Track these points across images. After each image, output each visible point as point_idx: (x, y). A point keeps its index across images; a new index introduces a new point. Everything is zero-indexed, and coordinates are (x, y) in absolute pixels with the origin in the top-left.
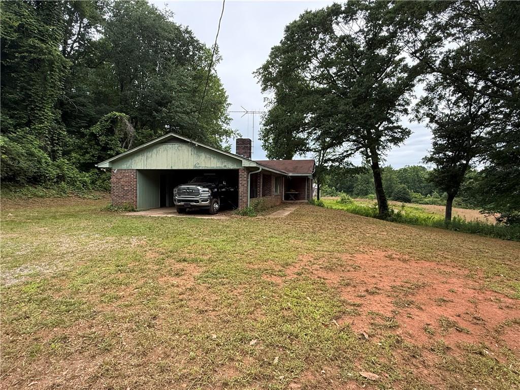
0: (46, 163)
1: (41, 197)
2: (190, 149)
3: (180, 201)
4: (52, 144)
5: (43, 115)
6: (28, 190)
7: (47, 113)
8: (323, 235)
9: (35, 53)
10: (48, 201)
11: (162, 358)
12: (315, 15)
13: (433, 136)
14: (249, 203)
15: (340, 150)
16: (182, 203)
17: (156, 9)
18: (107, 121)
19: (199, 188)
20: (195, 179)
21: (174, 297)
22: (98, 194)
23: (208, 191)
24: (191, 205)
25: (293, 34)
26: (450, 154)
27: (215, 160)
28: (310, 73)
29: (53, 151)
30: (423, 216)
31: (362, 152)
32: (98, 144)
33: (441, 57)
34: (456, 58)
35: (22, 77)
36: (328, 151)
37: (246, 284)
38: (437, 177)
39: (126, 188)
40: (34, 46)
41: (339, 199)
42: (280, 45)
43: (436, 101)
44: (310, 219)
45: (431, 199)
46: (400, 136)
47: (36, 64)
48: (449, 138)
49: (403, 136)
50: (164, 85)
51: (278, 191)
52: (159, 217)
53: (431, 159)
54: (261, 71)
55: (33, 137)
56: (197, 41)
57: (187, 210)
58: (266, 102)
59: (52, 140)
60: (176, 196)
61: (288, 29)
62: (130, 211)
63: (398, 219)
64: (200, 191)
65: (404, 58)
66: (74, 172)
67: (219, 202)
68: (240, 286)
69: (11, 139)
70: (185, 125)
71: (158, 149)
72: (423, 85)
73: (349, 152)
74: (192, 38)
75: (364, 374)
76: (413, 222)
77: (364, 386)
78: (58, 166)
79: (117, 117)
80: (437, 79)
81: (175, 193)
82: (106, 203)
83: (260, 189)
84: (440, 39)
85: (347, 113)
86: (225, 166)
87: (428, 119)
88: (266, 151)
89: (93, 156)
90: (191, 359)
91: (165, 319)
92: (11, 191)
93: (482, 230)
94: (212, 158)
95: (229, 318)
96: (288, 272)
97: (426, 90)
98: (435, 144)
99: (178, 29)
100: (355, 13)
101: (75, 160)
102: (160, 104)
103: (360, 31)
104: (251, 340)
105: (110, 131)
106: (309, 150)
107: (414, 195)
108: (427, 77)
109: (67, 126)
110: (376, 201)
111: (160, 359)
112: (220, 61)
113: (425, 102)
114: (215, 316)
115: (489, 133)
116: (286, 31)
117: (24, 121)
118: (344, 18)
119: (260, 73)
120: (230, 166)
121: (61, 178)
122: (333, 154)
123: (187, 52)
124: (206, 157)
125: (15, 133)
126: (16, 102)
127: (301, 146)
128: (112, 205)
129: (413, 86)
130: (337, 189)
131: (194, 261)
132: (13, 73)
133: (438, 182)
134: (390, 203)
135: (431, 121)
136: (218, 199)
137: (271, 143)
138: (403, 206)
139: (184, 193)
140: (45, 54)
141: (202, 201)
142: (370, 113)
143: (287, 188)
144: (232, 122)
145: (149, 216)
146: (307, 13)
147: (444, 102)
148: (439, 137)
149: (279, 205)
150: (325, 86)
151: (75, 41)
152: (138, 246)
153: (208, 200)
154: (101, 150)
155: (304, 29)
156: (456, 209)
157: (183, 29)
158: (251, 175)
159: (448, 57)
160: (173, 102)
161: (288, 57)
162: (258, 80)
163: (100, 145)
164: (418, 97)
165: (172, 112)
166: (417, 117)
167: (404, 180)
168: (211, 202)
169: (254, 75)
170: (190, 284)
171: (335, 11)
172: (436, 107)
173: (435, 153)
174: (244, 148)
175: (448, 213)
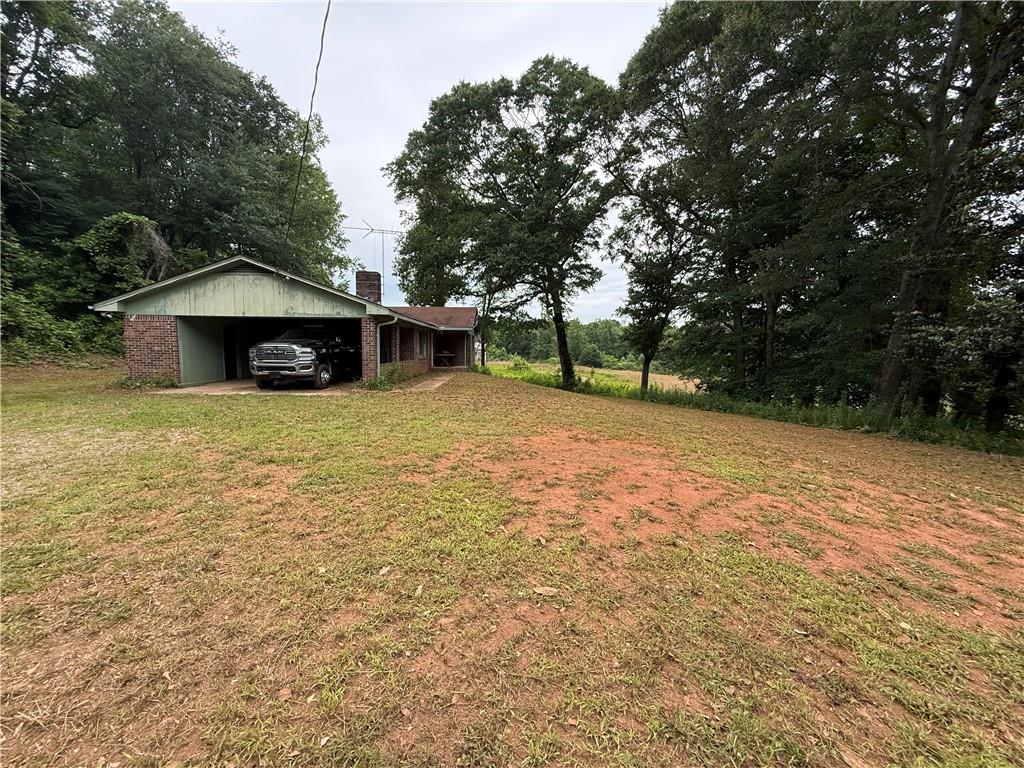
2: (276, 284)
3: (261, 368)
8: (488, 414)
11: (231, 616)
12: (476, 91)
13: (629, 281)
14: (379, 371)
16: (266, 372)
17: (202, 37)
18: (109, 229)
19: (295, 347)
20: (287, 333)
21: (251, 520)
22: (99, 359)
23: (311, 352)
24: (282, 375)
25: (442, 114)
26: (648, 304)
27: (321, 303)
28: (469, 179)
30: (616, 384)
31: (541, 299)
32: (94, 270)
33: (640, 176)
34: (656, 180)
36: (496, 295)
37: (373, 488)
39: (156, 348)
41: (511, 364)
44: (471, 392)
45: (625, 363)
46: (588, 279)
48: (647, 284)
49: (593, 279)
50: (225, 175)
51: (423, 353)
52: (224, 395)
53: (626, 311)
54: (395, 168)
56: (283, 105)
57: (276, 383)
58: (404, 218)
60: (254, 360)
61: (435, 106)
62: (167, 387)
63: (586, 389)
64: (298, 352)
65: (594, 172)
66: (44, 320)
67: (330, 369)
68: (365, 492)
70: (266, 245)
71: (216, 282)
72: (618, 212)
73: (525, 298)
74: (274, 98)
75: (539, 590)
76: (605, 393)
77: (539, 605)
79: (131, 223)
81: (251, 355)
82: (119, 374)
83: (396, 350)
84: (638, 151)
85: (521, 242)
86: (339, 313)
87: (623, 258)
88: (405, 293)
89: (84, 291)
90: (281, 610)
91: (235, 555)
93: (681, 399)
94: (316, 301)
95: (347, 540)
96: (438, 466)
97: (621, 218)
98: (631, 291)
99: (246, 78)
100: (531, 97)
101: (43, 297)
102: (218, 206)
103: (539, 125)
104: (381, 568)
105: (117, 248)
106: (469, 293)
107: (606, 357)
108: (622, 201)
110: (559, 366)
111: (226, 617)
112: (326, 144)
113: (620, 234)
114: (323, 540)
115: (691, 280)
116: (431, 109)
118: (517, 102)
119: (392, 171)
120: (347, 313)
123: (265, 121)
124: (305, 298)
127: (457, 287)
128: (130, 378)
129: (606, 211)
130: (508, 351)
131: (288, 461)
133: (633, 341)
134: (576, 368)
135: (626, 261)
136: (328, 365)
137: (412, 282)
138: (592, 373)
139: (269, 356)
141: (301, 368)
142: (551, 245)
143: (439, 348)
144: (348, 245)
145: (204, 394)
146: (463, 85)
147: (642, 237)
148: (636, 282)
149: (426, 373)
150: (491, 201)
151: (26, 71)
152: (184, 443)
153: (310, 367)
154: (100, 281)
155: (458, 110)
156: (653, 375)
157: (255, 79)
158: (381, 327)
159: (648, 176)
160: (243, 204)
161: (436, 150)
162: (390, 182)
163: (99, 272)
164: (612, 227)
165: (241, 222)
166: (610, 253)
167: (594, 339)
168: (316, 370)
169: (383, 173)
170: (281, 497)
171: (503, 89)
172: (633, 242)
173: (630, 303)
174: (368, 287)
175: (645, 381)
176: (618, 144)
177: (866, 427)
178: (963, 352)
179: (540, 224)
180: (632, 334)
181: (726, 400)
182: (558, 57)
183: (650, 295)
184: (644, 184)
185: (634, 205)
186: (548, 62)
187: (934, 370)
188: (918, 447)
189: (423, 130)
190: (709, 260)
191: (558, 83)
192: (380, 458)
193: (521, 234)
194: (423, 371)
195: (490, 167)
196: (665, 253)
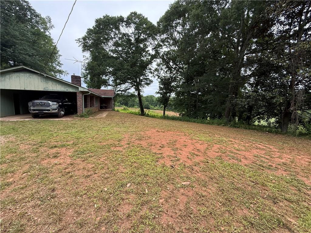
2: (40, 78)
3: (34, 110)
11: (77, 217)
12: (112, 18)
13: (159, 84)
14: (84, 111)
15: (123, 87)
16: (37, 111)
19: (50, 102)
20: (44, 97)
21: (61, 172)
23: (56, 104)
24: (44, 113)
25: (100, 24)
26: (165, 91)
27: (60, 86)
28: (109, 47)
30: (156, 114)
31: (134, 88)
33: (162, 53)
34: (167, 55)
36: (118, 86)
37: (105, 154)
41: (123, 108)
43: (160, 70)
44: (117, 117)
45: (157, 108)
46: (149, 83)
48: (164, 85)
51: (97, 104)
52: (18, 121)
53: (158, 93)
54: (82, 40)
56: (33, 10)
57: (40, 116)
58: (85, 58)
60: (31, 107)
63: (148, 116)
64: (51, 104)
65: (149, 50)
67: (64, 110)
68: (102, 156)
70: (28, 63)
71: (11, 76)
72: (156, 63)
73: (129, 88)
74: (30, 7)
75: (184, 183)
76: (153, 117)
77: (186, 189)
81: (29, 105)
83: (89, 103)
84: (162, 46)
85: (128, 69)
86: (67, 90)
87: (157, 77)
88: (86, 84)
90: (98, 209)
91: (62, 189)
93: (176, 118)
94: (57, 85)
95: (107, 175)
96: (122, 144)
97: (157, 65)
98: (160, 87)
100: (130, 24)
103: (133, 33)
104: (127, 184)
106: (109, 85)
107: (151, 106)
110: (140, 109)
111: (75, 218)
112: (53, 28)
113: (156, 70)
114: (98, 177)
115: (176, 85)
116: (96, 22)
118: (126, 25)
119: (80, 41)
120: (71, 90)
122: (120, 88)
123: (25, 15)
124: (52, 84)
127: (105, 83)
129: (152, 63)
130: (121, 104)
131: (63, 146)
133: (161, 101)
134: (145, 110)
135: (158, 78)
136: (63, 108)
137: (88, 80)
138: (149, 111)
139: (37, 105)
141: (53, 110)
143: (101, 103)
144: (62, 66)
145: (7, 120)
146: (107, 16)
147: (162, 71)
148: (161, 84)
149: (98, 111)
150: (116, 55)
152: (8, 142)
153: (56, 110)
155: (106, 24)
158: (84, 96)
159: (164, 54)
160: (17, 46)
161: (98, 36)
162: (79, 45)
164: (154, 68)
166: (153, 75)
167: (147, 101)
168: (59, 111)
169: (76, 42)
170: (69, 161)
171: (121, 19)
172: (160, 72)
173: (160, 90)
174: (76, 81)
175: (164, 113)
176: (156, 43)
177: (223, 125)
178: (245, 105)
179: (134, 65)
180: (160, 100)
182: (138, 13)
183: (165, 88)
184: (163, 56)
185: (160, 62)
186: (135, 13)
187: (235, 110)
188: (235, 129)
189: (93, 29)
190: (180, 79)
191: (138, 21)
192: (100, 142)
193: (128, 67)
194: (97, 111)
195: (116, 44)
196: (169, 76)
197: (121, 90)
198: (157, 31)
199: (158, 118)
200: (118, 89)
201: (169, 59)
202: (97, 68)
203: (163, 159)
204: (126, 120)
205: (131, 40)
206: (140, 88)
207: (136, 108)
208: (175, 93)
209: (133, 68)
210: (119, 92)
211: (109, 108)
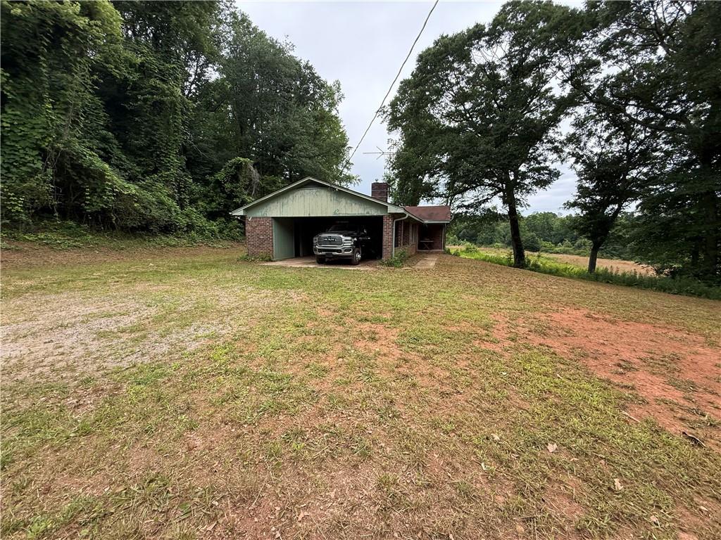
0: (175, 211)
1: (174, 246)
2: (329, 194)
3: (320, 250)
4: (179, 192)
5: (169, 162)
6: (161, 240)
7: (172, 160)
9: (157, 94)
10: (181, 250)
11: (452, 474)
12: (453, 40)
13: (578, 178)
14: (393, 253)
15: (470, 197)
16: (324, 253)
17: (276, 42)
18: (231, 167)
19: (341, 236)
22: (226, 243)
23: (351, 240)
24: (333, 255)
25: (426, 63)
26: (598, 198)
27: (357, 206)
28: (442, 109)
29: (180, 199)
30: (562, 266)
32: (223, 192)
33: (596, 86)
34: (616, 85)
35: (146, 121)
36: (456, 196)
38: (582, 224)
39: (261, 237)
40: (156, 87)
41: (463, 248)
42: (410, 77)
43: (584, 138)
44: (462, 270)
45: (562, 248)
46: (546, 178)
47: (158, 106)
48: (599, 181)
49: (551, 178)
50: (287, 128)
51: (413, 239)
53: (574, 204)
55: (162, 185)
56: (318, 78)
57: (326, 260)
58: (390, 144)
59: (179, 188)
60: (317, 245)
61: (421, 58)
62: (267, 261)
63: (536, 269)
64: (343, 240)
65: (551, 88)
66: (202, 221)
67: (361, 251)
68: (459, 356)
69: (141, 187)
71: (294, 195)
72: (571, 119)
73: (485, 198)
74: (313, 74)
76: (554, 272)
78: (187, 215)
79: (241, 163)
80: (588, 112)
81: (315, 242)
82: (241, 251)
83: (401, 238)
84: (597, 64)
85: (488, 153)
86: (368, 213)
87: (573, 160)
89: (219, 204)
92: (145, 240)
93: (641, 283)
94: (353, 204)
96: (497, 337)
97: (573, 125)
98: (580, 187)
99: (297, 63)
100: (501, 33)
101: (202, 208)
102: (282, 148)
103: (505, 56)
105: (234, 178)
106: (438, 195)
107: (544, 243)
108: (576, 110)
109: (193, 173)
111: (450, 475)
112: (342, 100)
113: (573, 139)
114: (467, 402)
115: (645, 174)
116: (418, 61)
117: (151, 168)
118: (487, 42)
119: (384, 112)
120: (374, 212)
121: (190, 227)
122: (462, 200)
123: (307, 91)
124: (346, 203)
125: (144, 181)
126: (141, 149)
127: (429, 191)
128: (248, 255)
129: (559, 121)
130: (459, 238)
131: (377, 320)
132: (137, 117)
133: (581, 229)
134: (526, 253)
135: (576, 162)
136: (359, 248)
138: (539, 256)
139: (325, 242)
140: (166, 96)
141: (345, 251)
142: (514, 152)
143: (421, 237)
144: (352, 167)
145: (289, 266)
146: (443, 37)
147: (594, 140)
148: (586, 179)
149: (415, 255)
150: (457, 124)
151: (192, 83)
153: (350, 250)
154: (226, 198)
155: (439, 57)
156: (601, 260)
157: (302, 64)
158: (396, 222)
159: (605, 84)
160: (297, 145)
161: (420, 91)
162: (382, 120)
163: (226, 193)
164: (565, 134)
165: (295, 157)
166: (560, 157)
168: (353, 252)
171: (476, 33)
172: (585, 145)
173: (580, 197)
174: (380, 194)
175: (592, 264)
179: (502, 138)
180: (581, 224)
181: (701, 285)
183: (599, 190)
184: (600, 92)
186: (515, 3)
190: (668, 154)
191: (522, 19)
192: (444, 324)
193: (489, 147)
194: (413, 253)
195: (460, 98)
196: (619, 151)
197: (466, 204)
198: (584, 25)
199: (571, 277)
200: (457, 203)
201: (626, 98)
202: (414, 161)
203: (641, 406)
204: (484, 278)
205: (498, 76)
206: (517, 196)
207: (498, 248)
208: (639, 202)
209: (502, 147)
210: (460, 211)
211: (437, 248)
